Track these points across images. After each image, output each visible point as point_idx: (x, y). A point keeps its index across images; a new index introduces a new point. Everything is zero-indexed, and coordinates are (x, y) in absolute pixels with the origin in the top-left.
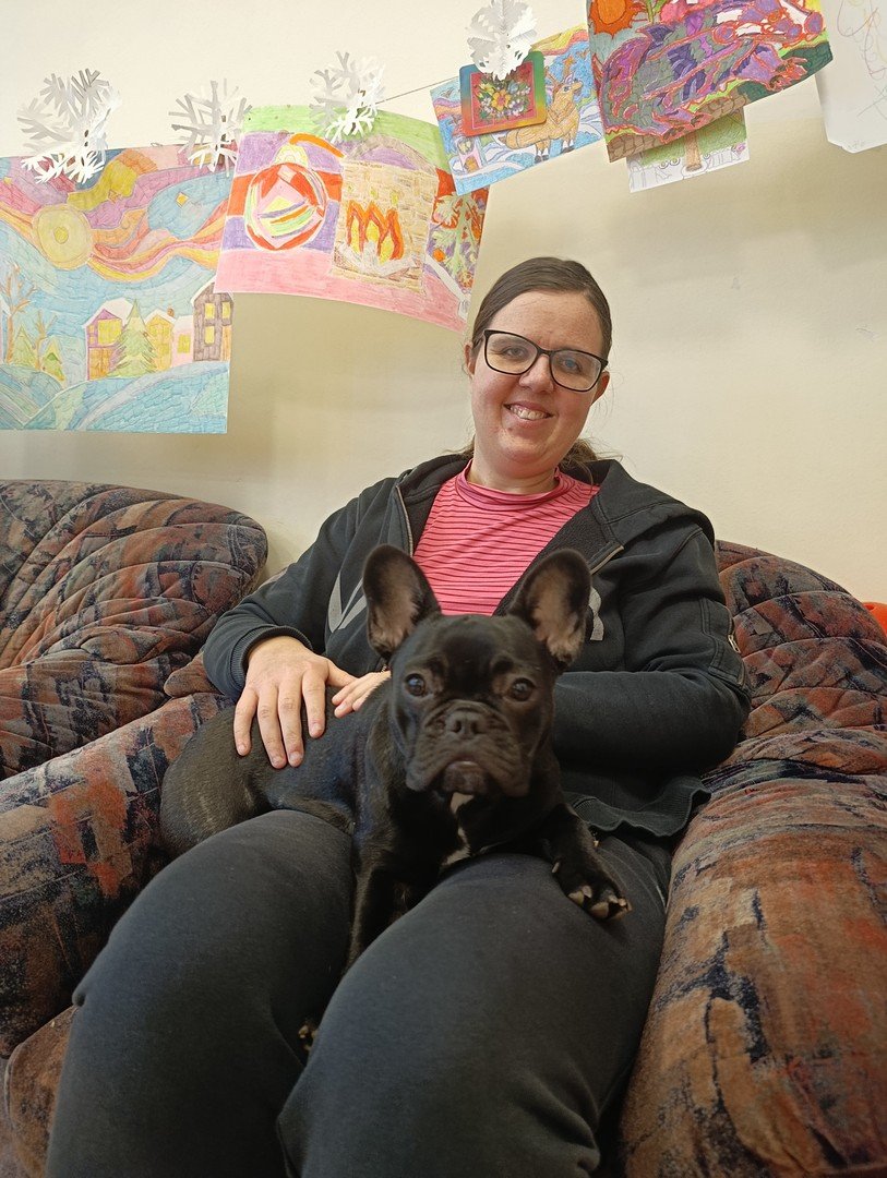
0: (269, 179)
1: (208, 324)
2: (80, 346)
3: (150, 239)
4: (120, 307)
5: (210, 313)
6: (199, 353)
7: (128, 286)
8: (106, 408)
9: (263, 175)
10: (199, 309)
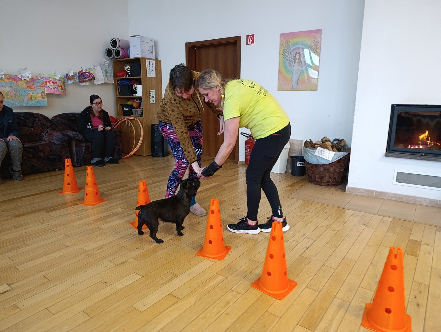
0: (50, 82)
1: (43, 95)
2: (26, 97)
3: (34, 86)
4: (31, 93)
5: (43, 94)
6: (42, 98)
7: (32, 91)
8: (30, 104)
9: (48, 81)
10: (41, 93)
